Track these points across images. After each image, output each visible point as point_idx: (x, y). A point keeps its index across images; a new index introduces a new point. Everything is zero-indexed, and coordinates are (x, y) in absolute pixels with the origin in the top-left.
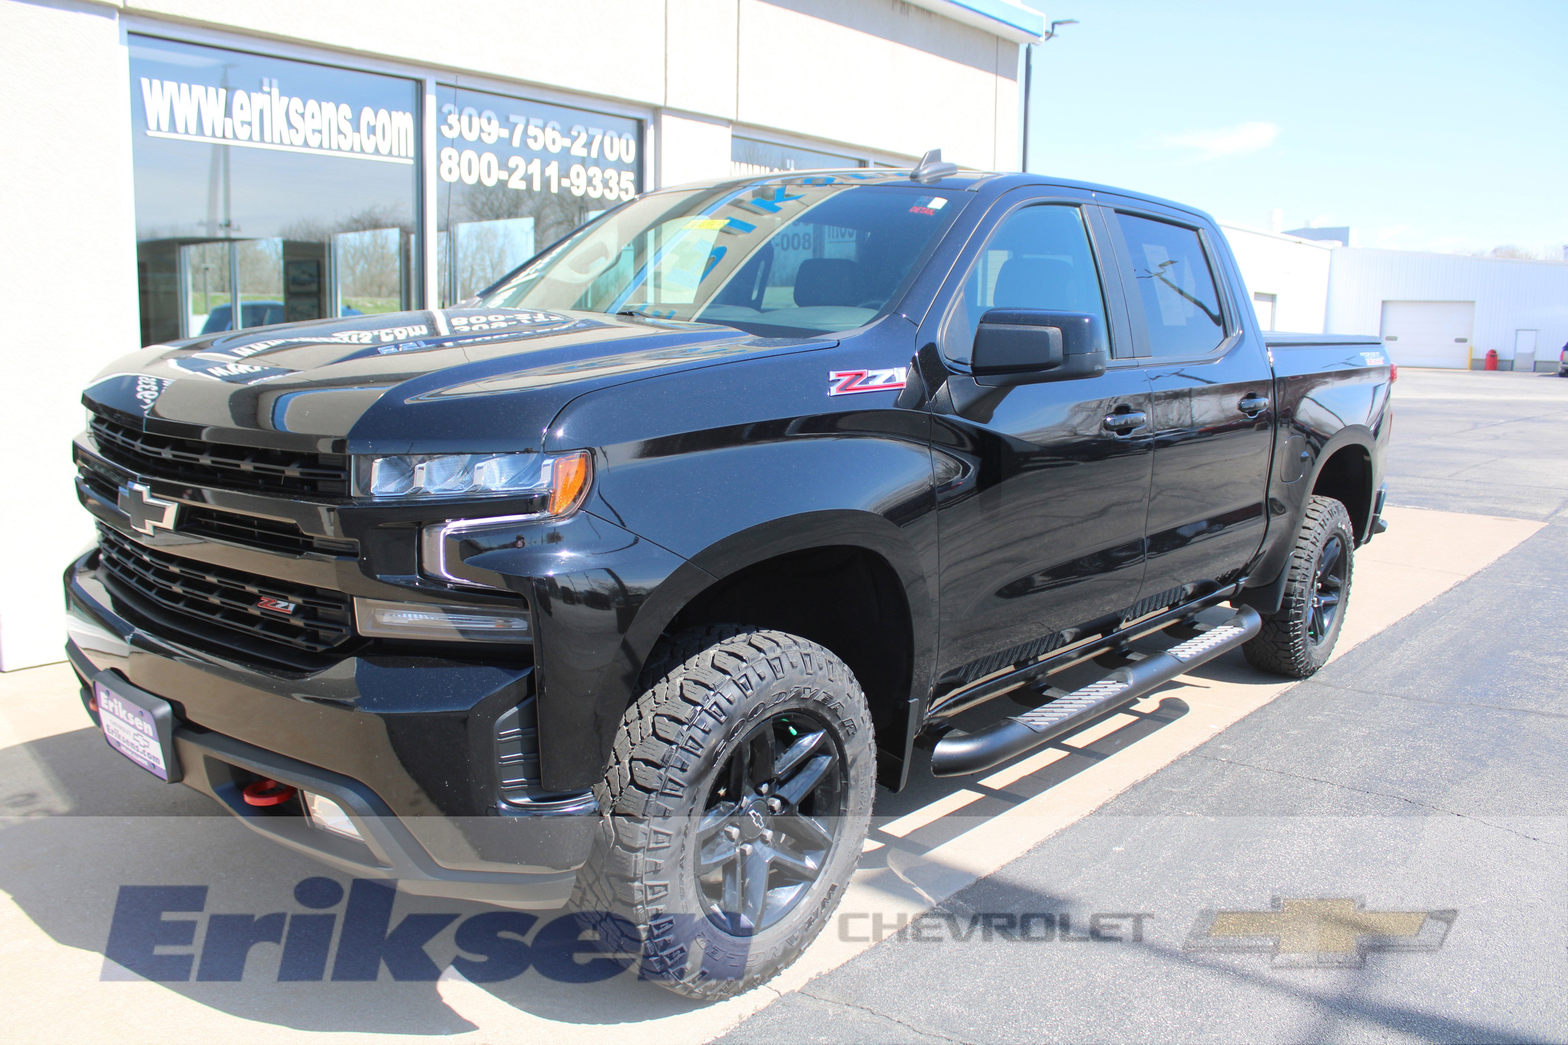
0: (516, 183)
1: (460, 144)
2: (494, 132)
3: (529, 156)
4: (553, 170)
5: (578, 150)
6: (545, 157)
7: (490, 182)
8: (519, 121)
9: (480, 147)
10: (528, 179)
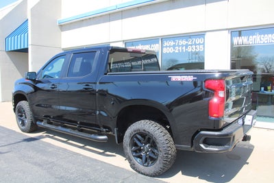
0: (177, 51)
1: (166, 47)
2: (172, 43)
3: (179, 46)
4: (184, 48)
5: (190, 43)
6: (183, 46)
7: (171, 52)
8: (177, 41)
9: (170, 47)
10: (179, 50)
